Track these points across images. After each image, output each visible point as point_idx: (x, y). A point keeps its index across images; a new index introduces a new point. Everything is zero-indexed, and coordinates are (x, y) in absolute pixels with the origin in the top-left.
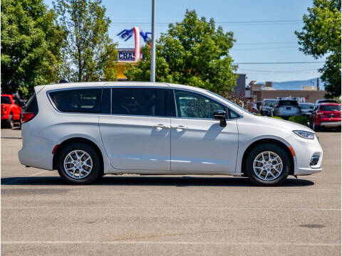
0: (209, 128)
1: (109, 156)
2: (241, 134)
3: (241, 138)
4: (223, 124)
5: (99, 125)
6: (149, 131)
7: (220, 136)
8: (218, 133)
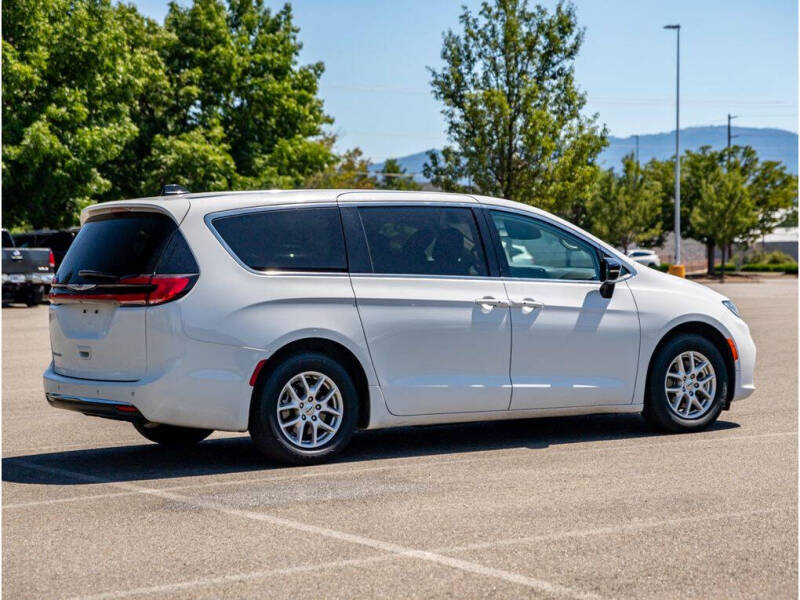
0: (582, 301)
1: (384, 382)
2: (643, 314)
3: (645, 323)
4: (607, 292)
5: (356, 302)
6: (466, 315)
7: (607, 321)
8: (602, 314)
